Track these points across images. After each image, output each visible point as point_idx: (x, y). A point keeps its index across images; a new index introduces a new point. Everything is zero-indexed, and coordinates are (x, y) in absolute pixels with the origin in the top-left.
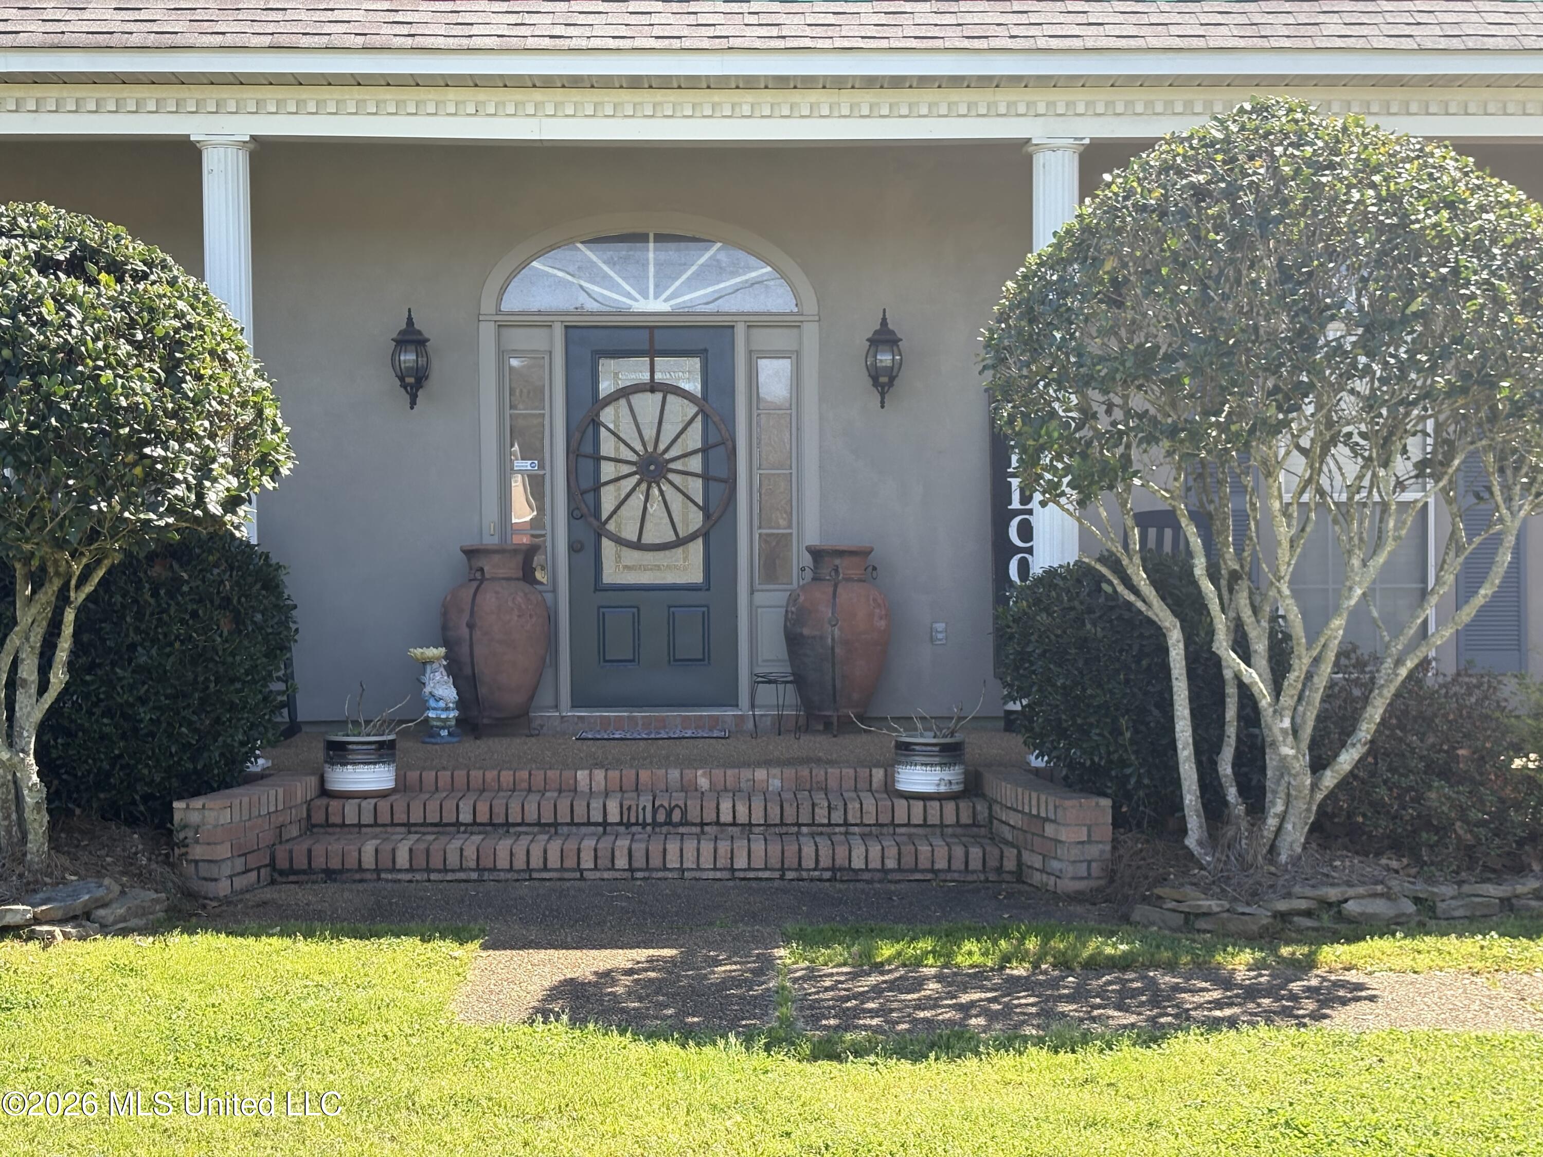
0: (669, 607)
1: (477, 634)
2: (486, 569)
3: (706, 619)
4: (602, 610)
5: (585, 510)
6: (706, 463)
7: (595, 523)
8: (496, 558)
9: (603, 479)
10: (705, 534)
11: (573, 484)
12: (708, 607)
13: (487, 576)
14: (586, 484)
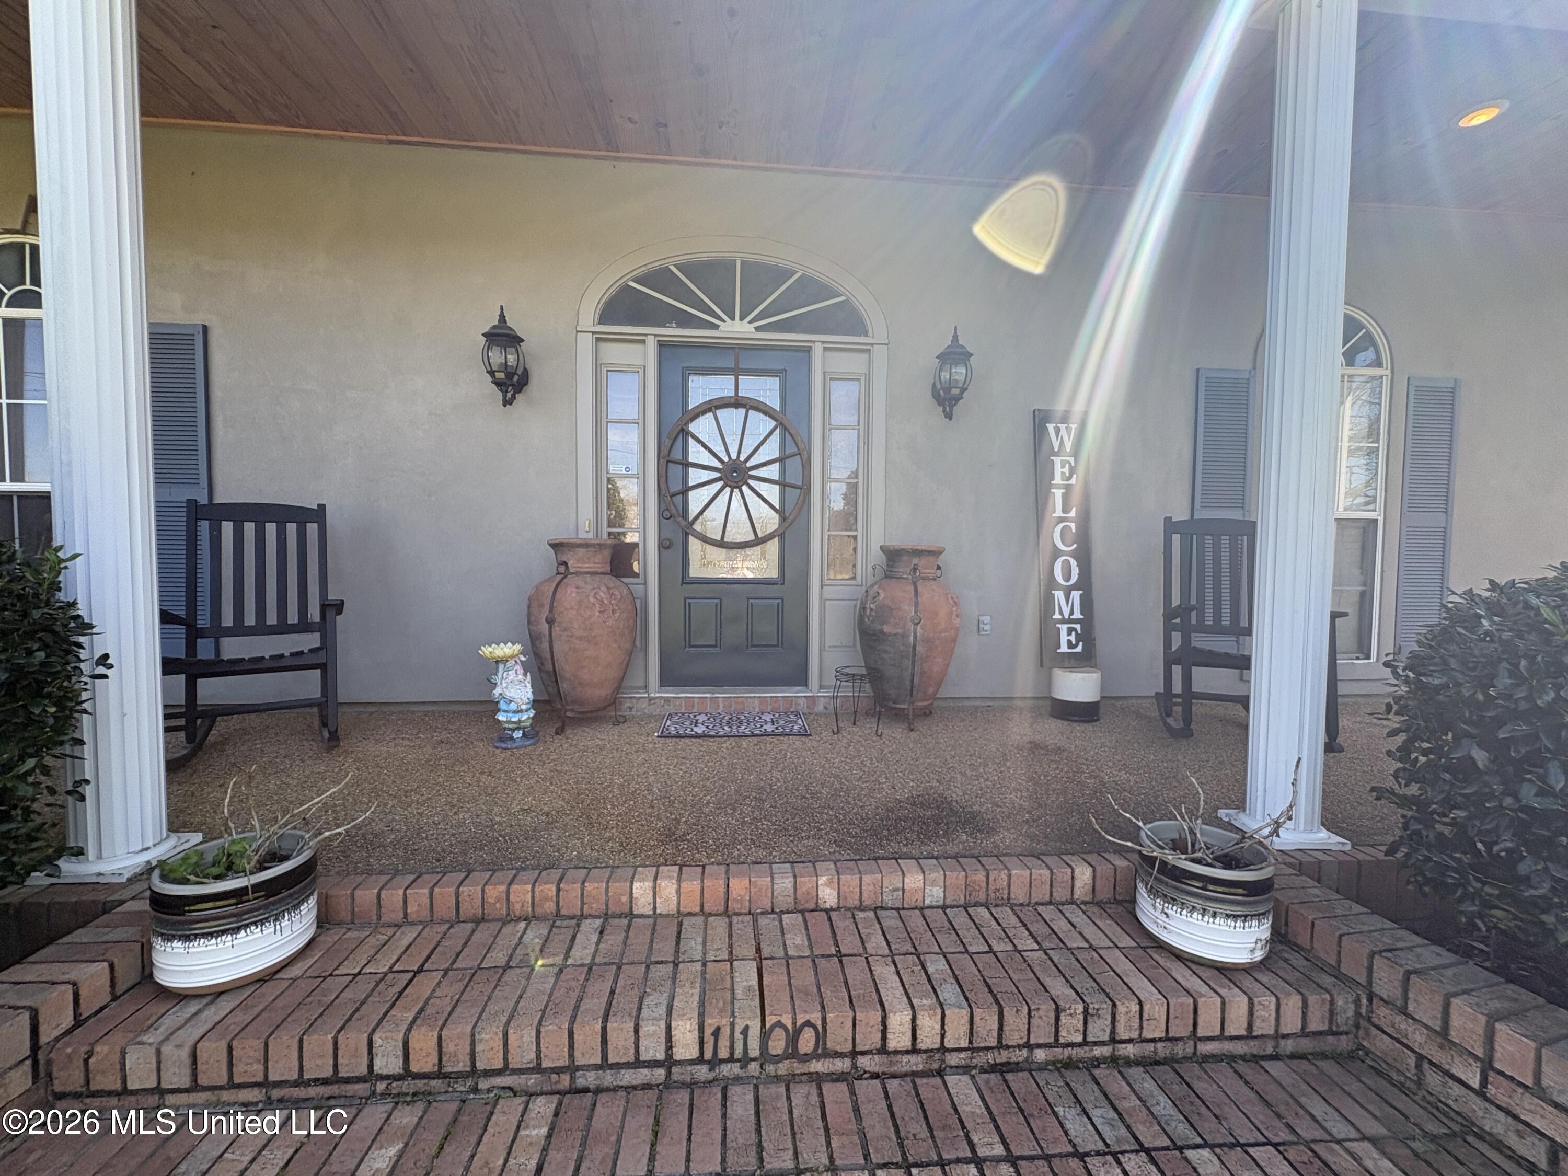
0: (748, 599)
1: (556, 630)
2: (570, 563)
3: (780, 609)
4: (688, 601)
5: (674, 511)
6: (783, 472)
7: (683, 523)
8: (581, 552)
9: (691, 483)
10: (780, 534)
11: (663, 486)
12: (782, 599)
13: (571, 570)
14: (676, 487)
